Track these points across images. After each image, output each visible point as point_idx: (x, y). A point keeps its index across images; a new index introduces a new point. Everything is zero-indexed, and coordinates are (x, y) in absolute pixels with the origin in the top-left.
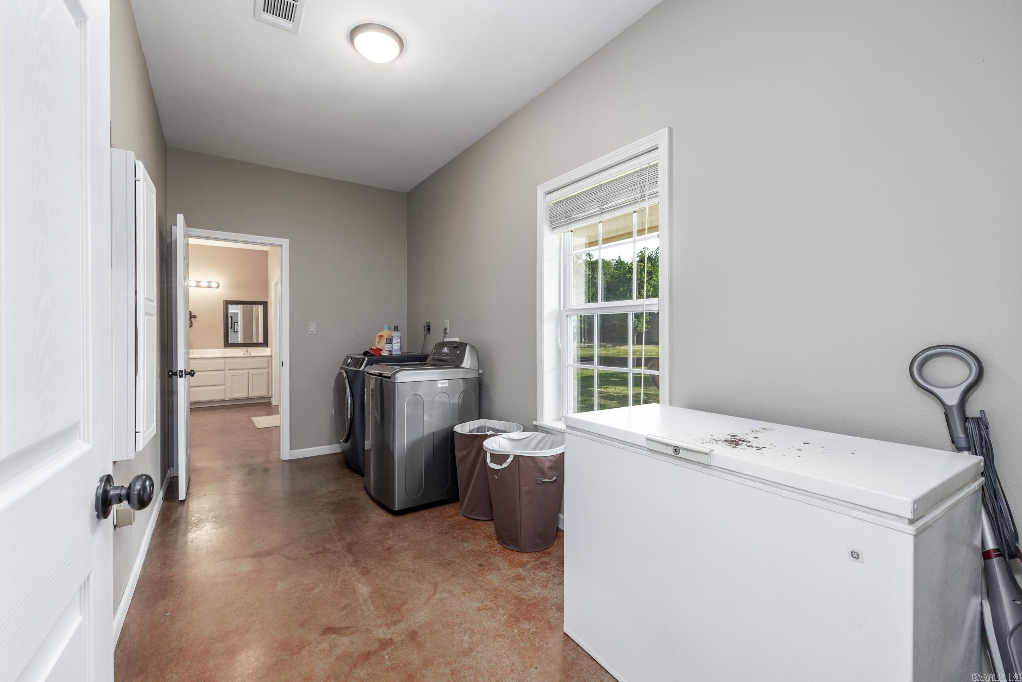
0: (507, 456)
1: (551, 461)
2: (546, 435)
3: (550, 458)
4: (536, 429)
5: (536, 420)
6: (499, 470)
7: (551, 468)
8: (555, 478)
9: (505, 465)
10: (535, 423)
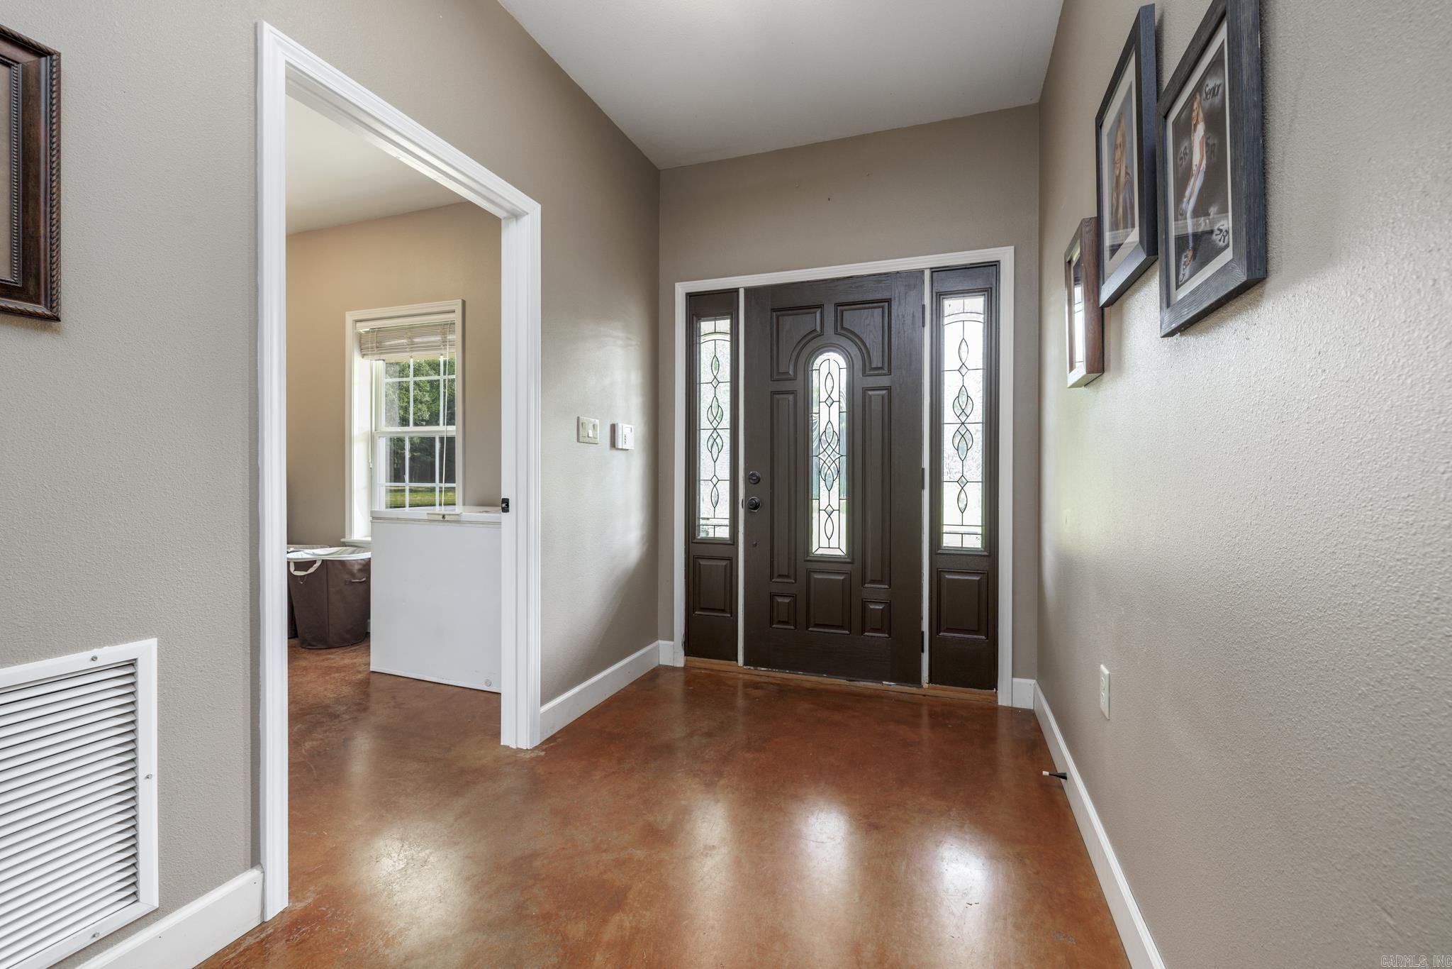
0: (314, 562)
1: (360, 564)
2: (355, 548)
3: (360, 561)
4: (344, 545)
5: (345, 538)
6: (304, 576)
7: (360, 570)
8: (364, 579)
9: (311, 570)
10: (342, 540)
